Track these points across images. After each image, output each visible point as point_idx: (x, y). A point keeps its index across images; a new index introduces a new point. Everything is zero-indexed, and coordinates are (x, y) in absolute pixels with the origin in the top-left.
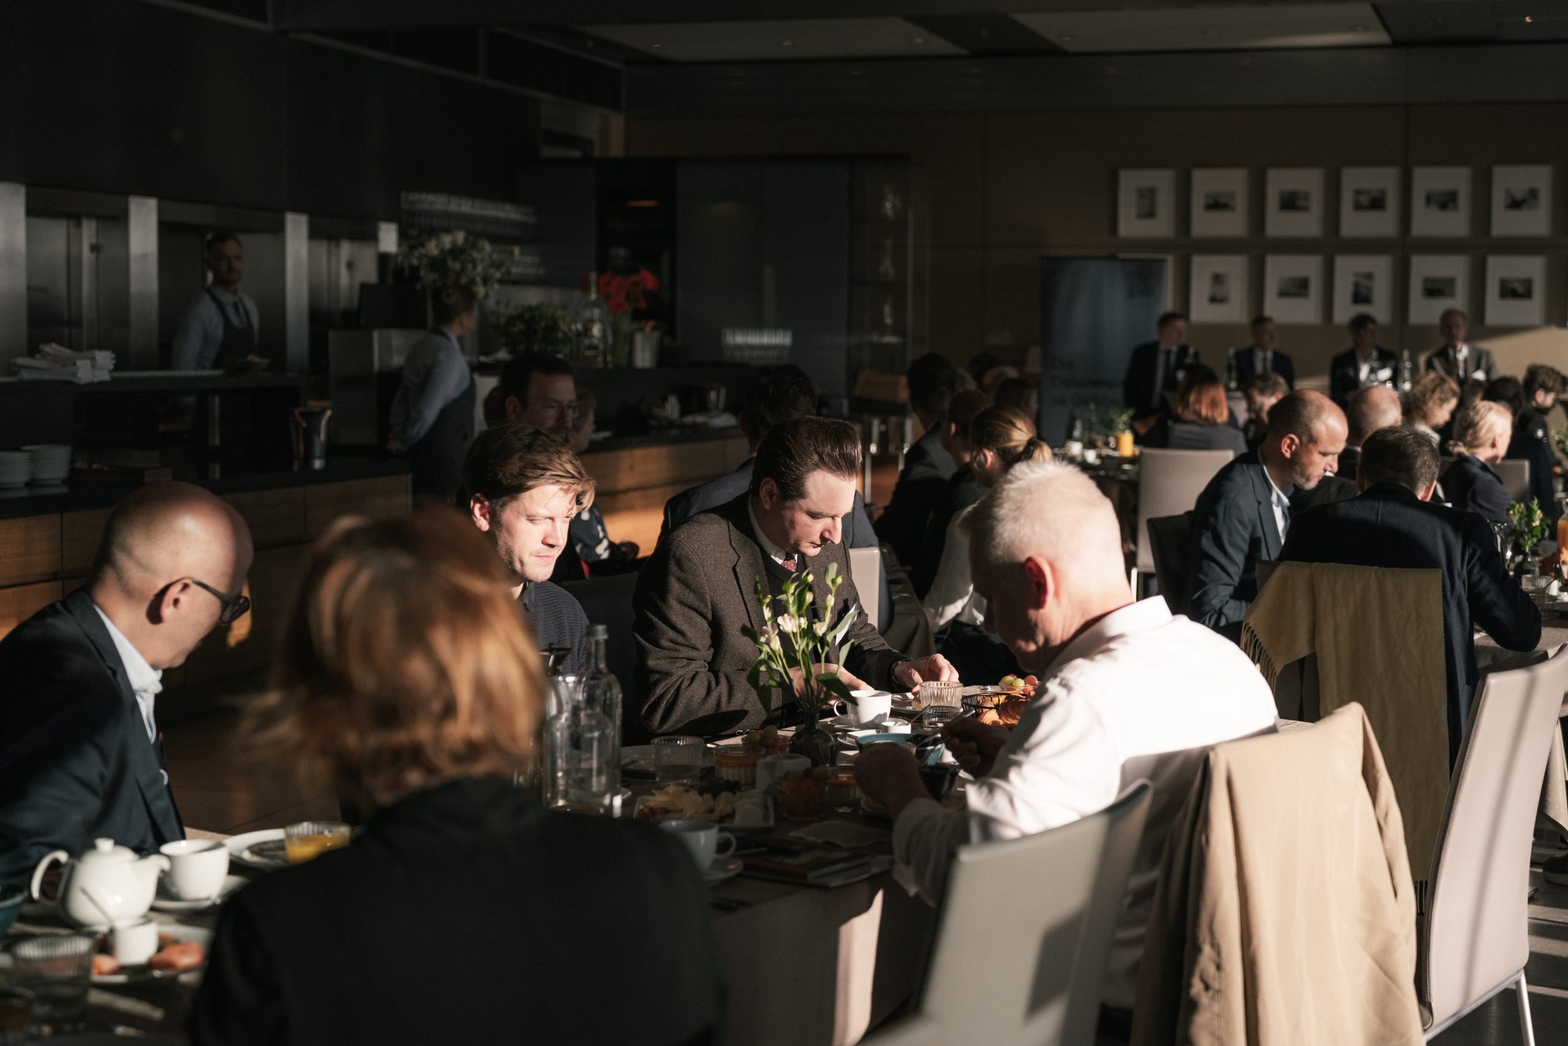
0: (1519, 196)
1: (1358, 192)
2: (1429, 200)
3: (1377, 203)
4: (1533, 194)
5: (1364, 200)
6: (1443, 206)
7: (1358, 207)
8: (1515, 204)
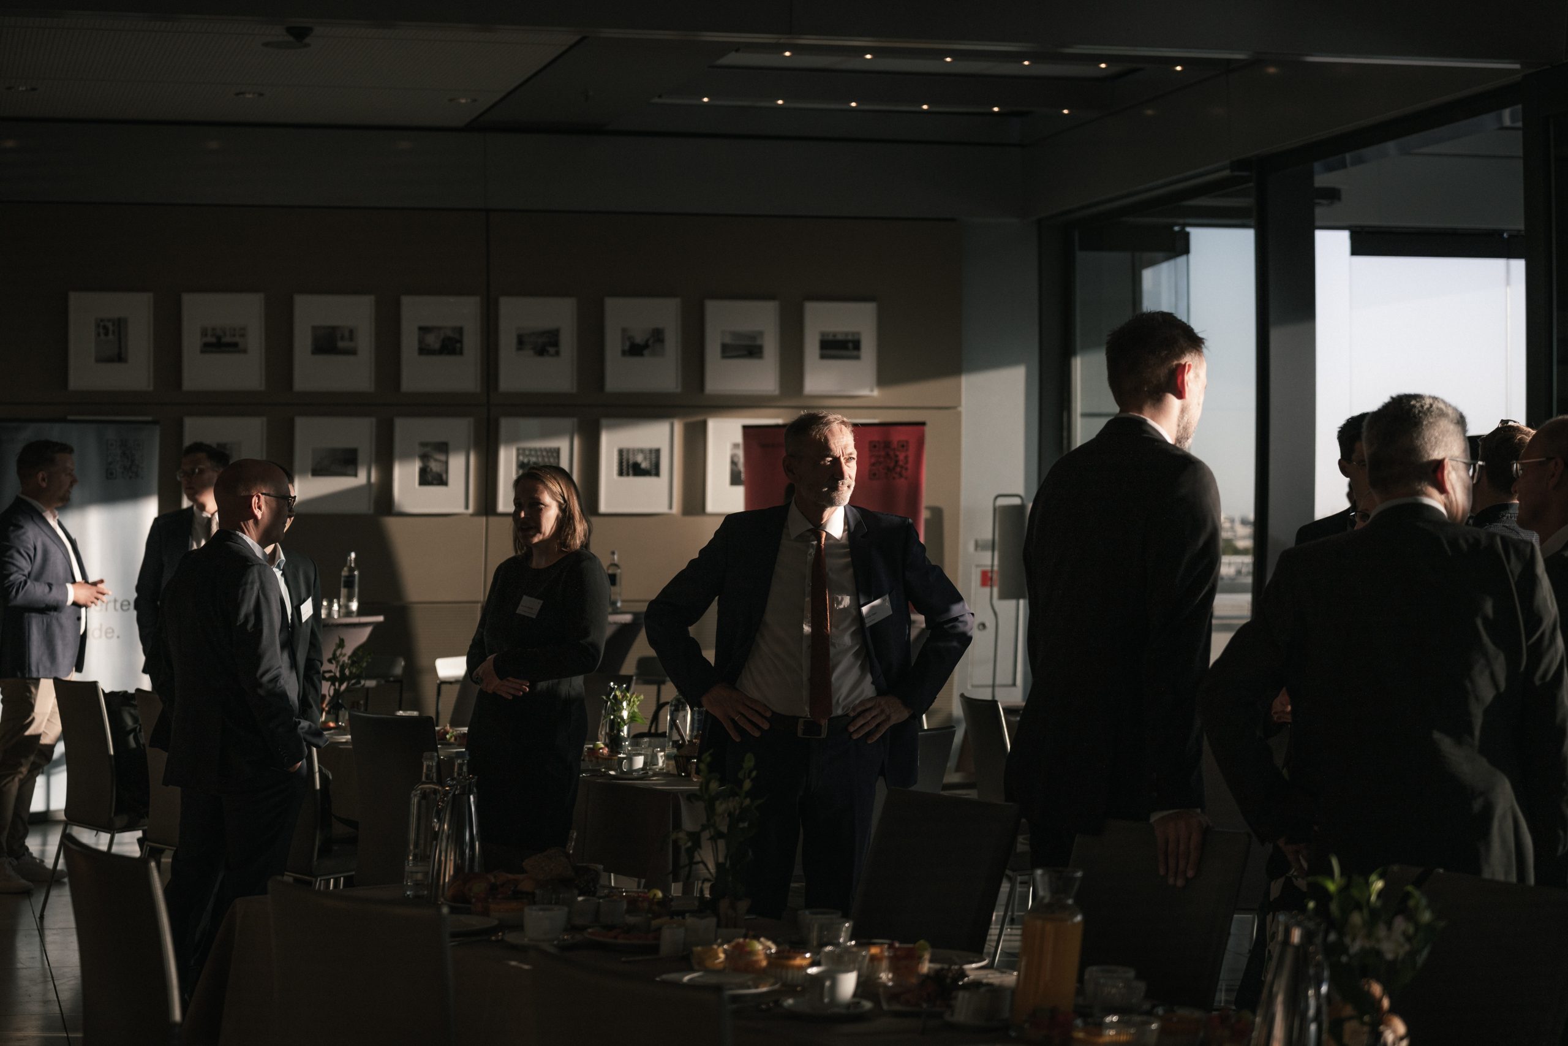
0: (639, 339)
1: (424, 330)
2: (521, 343)
3: (451, 346)
4: (658, 336)
5: (432, 340)
6: (541, 352)
7: (424, 350)
8: (635, 350)
